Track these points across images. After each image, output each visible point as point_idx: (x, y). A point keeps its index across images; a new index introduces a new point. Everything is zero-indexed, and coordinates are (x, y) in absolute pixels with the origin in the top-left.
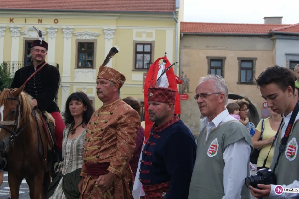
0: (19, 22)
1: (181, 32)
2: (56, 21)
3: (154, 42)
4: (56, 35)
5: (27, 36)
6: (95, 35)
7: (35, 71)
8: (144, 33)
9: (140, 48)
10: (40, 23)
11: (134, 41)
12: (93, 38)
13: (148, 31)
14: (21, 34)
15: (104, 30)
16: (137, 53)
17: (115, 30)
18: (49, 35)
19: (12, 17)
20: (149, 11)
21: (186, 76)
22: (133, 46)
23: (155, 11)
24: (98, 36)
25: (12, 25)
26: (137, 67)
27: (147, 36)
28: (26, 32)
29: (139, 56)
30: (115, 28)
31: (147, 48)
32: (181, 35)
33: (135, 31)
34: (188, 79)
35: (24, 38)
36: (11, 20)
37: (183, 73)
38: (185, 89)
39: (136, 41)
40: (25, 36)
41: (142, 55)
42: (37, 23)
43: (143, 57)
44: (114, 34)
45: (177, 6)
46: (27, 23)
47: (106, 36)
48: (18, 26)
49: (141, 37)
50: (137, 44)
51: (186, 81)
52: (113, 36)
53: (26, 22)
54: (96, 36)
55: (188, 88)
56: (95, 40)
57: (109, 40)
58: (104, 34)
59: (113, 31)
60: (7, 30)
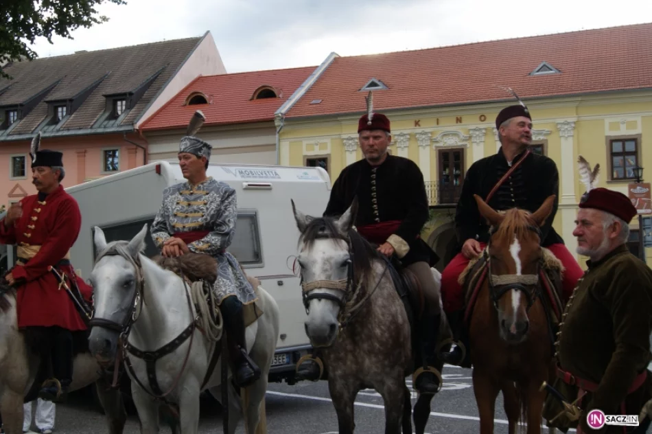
0: (428, 126)
2: (483, 118)
3: (640, 135)
4: (483, 139)
5: (441, 144)
6: (545, 132)
7: (510, 167)
8: (623, 123)
9: (618, 147)
10: (459, 124)
11: (607, 137)
12: (542, 138)
13: (630, 119)
14: (433, 141)
15: (558, 124)
16: (613, 154)
17: (575, 123)
18: (473, 140)
19: (417, 118)
20: (628, 88)
22: (606, 143)
23: (638, 87)
24: (549, 133)
25: (419, 130)
26: (615, 176)
27: (627, 128)
28: (439, 138)
29: (618, 160)
30: (574, 120)
31: (630, 147)
33: (607, 121)
35: (436, 147)
36: (417, 123)
39: (610, 136)
40: (438, 145)
41: (621, 158)
42: (455, 124)
43: (624, 161)
44: (574, 128)
46: (440, 125)
47: (561, 134)
48: (427, 130)
49: (618, 128)
50: (612, 141)
52: (572, 133)
53: (438, 124)
54: (545, 135)
56: (543, 140)
57: (566, 138)
58: (559, 130)
59: (573, 125)
60: (412, 137)
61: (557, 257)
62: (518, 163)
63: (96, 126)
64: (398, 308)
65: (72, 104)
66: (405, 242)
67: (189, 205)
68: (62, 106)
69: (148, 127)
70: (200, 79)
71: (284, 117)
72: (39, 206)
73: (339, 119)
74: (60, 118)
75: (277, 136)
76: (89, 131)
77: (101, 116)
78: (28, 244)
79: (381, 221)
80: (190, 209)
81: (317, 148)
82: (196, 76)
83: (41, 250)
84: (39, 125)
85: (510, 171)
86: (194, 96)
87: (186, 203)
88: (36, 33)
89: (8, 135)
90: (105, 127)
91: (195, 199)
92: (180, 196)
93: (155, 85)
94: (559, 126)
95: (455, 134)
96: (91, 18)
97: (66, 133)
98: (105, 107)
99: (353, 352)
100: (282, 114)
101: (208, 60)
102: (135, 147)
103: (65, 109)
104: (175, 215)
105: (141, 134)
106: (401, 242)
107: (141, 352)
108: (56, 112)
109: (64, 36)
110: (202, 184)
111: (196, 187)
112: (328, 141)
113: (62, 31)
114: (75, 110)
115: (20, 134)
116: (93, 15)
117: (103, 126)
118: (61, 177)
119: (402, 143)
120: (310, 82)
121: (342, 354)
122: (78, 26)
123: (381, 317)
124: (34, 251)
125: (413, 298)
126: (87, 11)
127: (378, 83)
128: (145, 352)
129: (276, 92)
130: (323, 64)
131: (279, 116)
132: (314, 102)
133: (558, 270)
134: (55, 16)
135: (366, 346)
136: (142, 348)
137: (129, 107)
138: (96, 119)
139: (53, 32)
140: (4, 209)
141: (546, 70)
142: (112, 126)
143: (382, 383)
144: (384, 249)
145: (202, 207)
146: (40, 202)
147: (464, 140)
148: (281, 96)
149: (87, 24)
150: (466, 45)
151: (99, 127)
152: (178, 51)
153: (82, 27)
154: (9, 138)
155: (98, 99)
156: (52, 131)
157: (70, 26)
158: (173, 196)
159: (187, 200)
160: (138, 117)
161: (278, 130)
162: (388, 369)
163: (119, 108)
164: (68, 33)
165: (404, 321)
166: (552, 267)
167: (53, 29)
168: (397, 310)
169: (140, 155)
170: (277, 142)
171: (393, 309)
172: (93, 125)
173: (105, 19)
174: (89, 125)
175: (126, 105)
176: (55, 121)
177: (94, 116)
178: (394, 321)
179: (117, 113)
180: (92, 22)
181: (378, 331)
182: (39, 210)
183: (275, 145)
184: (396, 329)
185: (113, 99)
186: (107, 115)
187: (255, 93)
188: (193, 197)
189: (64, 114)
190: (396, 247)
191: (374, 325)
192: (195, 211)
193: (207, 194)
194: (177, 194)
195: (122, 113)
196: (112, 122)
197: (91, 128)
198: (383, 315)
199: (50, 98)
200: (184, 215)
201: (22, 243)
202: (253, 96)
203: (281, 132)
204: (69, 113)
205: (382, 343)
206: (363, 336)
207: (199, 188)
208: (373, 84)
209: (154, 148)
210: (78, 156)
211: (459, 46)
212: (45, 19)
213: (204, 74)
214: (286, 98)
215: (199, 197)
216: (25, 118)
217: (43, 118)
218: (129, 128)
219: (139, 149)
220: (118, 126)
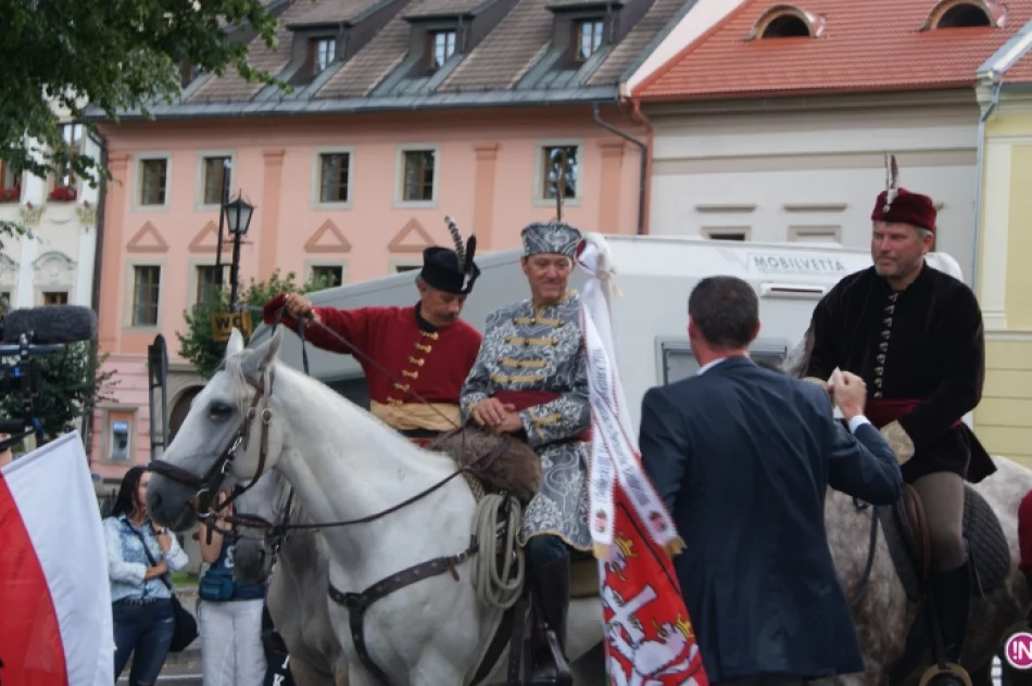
63: (527, 83)
65: (471, 28)
67: (527, 344)
68: (447, 32)
69: (655, 91)
71: (1002, 80)
74: (441, 61)
75: (981, 126)
76: (507, 97)
77: (545, 57)
78: (400, 402)
80: (527, 352)
84: (386, 77)
86: (776, 15)
87: (521, 340)
89: (313, 98)
90: (548, 88)
91: (538, 334)
92: (512, 328)
97: (452, 99)
98: (548, 35)
100: (996, 72)
102: (619, 139)
103: (452, 38)
104: (499, 363)
105: (637, 108)
108: (430, 47)
111: (543, 312)
114: (476, 44)
115: (340, 97)
117: (542, 85)
129: (989, 10)
131: (987, 79)
137: (610, 41)
138: (528, 65)
140: (292, 281)
142: (566, 87)
145: (547, 349)
146: (424, 334)
148: (1001, 22)
151: (534, 88)
154: (315, 107)
155: (533, 16)
156: (418, 94)
158: (500, 327)
159: (525, 335)
160: (631, 68)
161: (983, 113)
163: (586, 40)
169: (631, 163)
170: (979, 143)
172: (518, 82)
174: (508, 82)
175: (603, 35)
176: (427, 67)
177: (522, 58)
179: (582, 54)
183: (974, 150)
185: (573, 17)
186: (556, 56)
187: (934, 14)
188: (534, 330)
189: (451, 50)
192: (536, 358)
193: (561, 325)
194: (508, 324)
195: (592, 53)
196: (566, 75)
197: (515, 88)
199: (415, 9)
200: (514, 363)
202: (930, 21)
203: (991, 118)
204: (463, 49)
207: (548, 314)
209: (668, 145)
210: (479, 158)
214: (1014, 30)
215: (546, 332)
216: (355, 58)
217: (399, 60)
218: (605, 93)
219: (631, 145)
220: (580, 87)
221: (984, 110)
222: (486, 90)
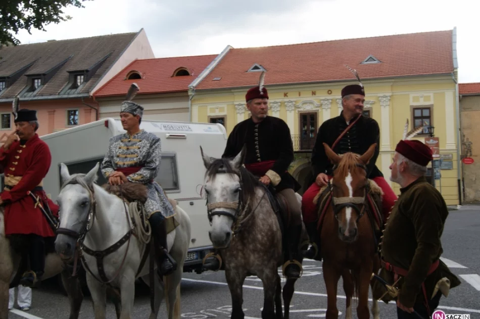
0: (293, 97)
1: (459, 94)
2: (330, 92)
3: (432, 105)
4: (330, 106)
5: (302, 110)
6: (370, 102)
7: (347, 126)
8: (422, 97)
9: (418, 113)
10: (314, 96)
11: (411, 106)
12: (369, 106)
13: (426, 94)
14: (296, 107)
15: (379, 97)
16: (415, 118)
17: (390, 96)
18: (323, 107)
19: (286, 91)
20: (425, 74)
21: (467, 139)
22: (411, 110)
23: (431, 73)
24: (373, 103)
25: (286, 100)
27: (424, 101)
28: (300, 106)
29: (418, 122)
30: (390, 94)
31: (426, 113)
32: (459, 96)
33: (412, 95)
34: (470, 142)
35: (298, 111)
36: (285, 95)
37: (464, 136)
38: (467, 152)
39: (413, 106)
40: (299, 110)
41: (420, 120)
42: (311, 96)
43: (422, 122)
44: (390, 100)
45: (455, 66)
47: (381, 103)
48: (292, 100)
49: (419, 101)
50: (415, 109)
51: (469, 145)
52: (388, 103)
53: (300, 95)
54: (371, 104)
55: (471, 152)
56: (369, 108)
57: (385, 107)
58: (380, 101)
59: (389, 98)
60: (282, 104)
61: (379, 186)
62: (353, 123)
63: (62, 93)
64: (273, 220)
65: (45, 77)
66: (278, 175)
67: (128, 149)
68: (38, 79)
69: (99, 94)
70: (136, 62)
71: (195, 89)
72: (21, 148)
73: (233, 91)
74: (37, 87)
75: (190, 102)
76: (57, 97)
77: (67, 85)
78: (12, 176)
79: (262, 160)
80: (129, 152)
81: (217, 111)
82: (133, 59)
83: (22, 179)
84: (20, 92)
85: (349, 128)
86: (132, 73)
87: (126, 147)
88: (19, 26)
90: (68, 94)
91: (132, 145)
92: (121, 143)
93: (105, 65)
94: (380, 99)
95: (311, 103)
96: (59, 17)
97: (40, 98)
98: (69, 80)
99: (242, 251)
100: (193, 87)
101: (142, 48)
102: (89, 108)
103: (40, 81)
104: (118, 156)
105: (94, 99)
106: (275, 176)
107: (92, 251)
108: (33, 83)
109: (40, 29)
110: (137, 134)
111: (133, 137)
112: (225, 106)
113: (38, 25)
114: (47, 82)
115: (7, 98)
116: (60, 15)
117: (67, 93)
118: (36, 128)
119: (276, 108)
120: (213, 65)
121: (235, 252)
122: (50, 22)
123: (261, 226)
124: (18, 180)
125: (283, 213)
126: (57, 12)
127: (260, 67)
128: (96, 252)
129: (189, 71)
130: (222, 53)
131: (191, 89)
132: (215, 79)
133: (379, 194)
134: (34, 14)
135: (251, 247)
136: (94, 249)
137: (86, 80)
138: (62, 88)
139: (32, 26)
141: (371, 61)
142: (74, 93)
143: (262, 271)
144: (263, 180)
145: (137, 150)
146: (21, 146)
147: (317, 107)
148: (193, 74)
149: (57, 21)
150: (319, 42)
151: (64, 94)
152: (121, 42)
153: (53, 23)
155: (64, 74)
156: (30, 96)
157: (44, 22)
158: (116, 143)
159: (127, 146)
160: (92, 88)
162: (266, 262)
163: (79, 81)
164: (42, 27)
165: (277, 229)
166: (375, 192)
167: (32, 24)
168: (272, 222)
169: (93, 114)
170: (189, 106)
171: (270, 221)
172: (59, 93)
173: (69, 18)
174: (57, 92)
175: (84, 79)
176: (32, 89)
177: (60, 86)
178: (271, 229)
179: (77, 85)
180: (60, 20)
181: (259, 236)
182: (21, 151)
183: (188, 108)
184: (271, 235)
185: (75, 74)
186: (70, 85)
187: (174, 72)
188: (130, 144)
189: (39, 84)
190: (272, 179)
191: (257, 232)
192: (132, 153)
193: (140, 141)
194: (119, 142)
195: (81, 84)
196: (74, 90)
197: (59, 94)
198: (263, 225)
199: (29, 73)
200: (124, 156)
201: (8, 174)
202: (173, 74)
203: (192, 99)
204: (43, 83)
205: (262, 244)
206: (250, 240)
207: (135, 137)
208: (256, 68)
209: (103, 110)
210: (49, 114)
211: (314, 43)
212: (26, 17)
213: (139, 58)
214: (196, 76)
215: (135, 144)
216: (11, 86)
217: (24, 87)
218: (86, 95)
219: (93, 110)
220: (78, 94)
221: (191, 97)
222: (51, 95)
